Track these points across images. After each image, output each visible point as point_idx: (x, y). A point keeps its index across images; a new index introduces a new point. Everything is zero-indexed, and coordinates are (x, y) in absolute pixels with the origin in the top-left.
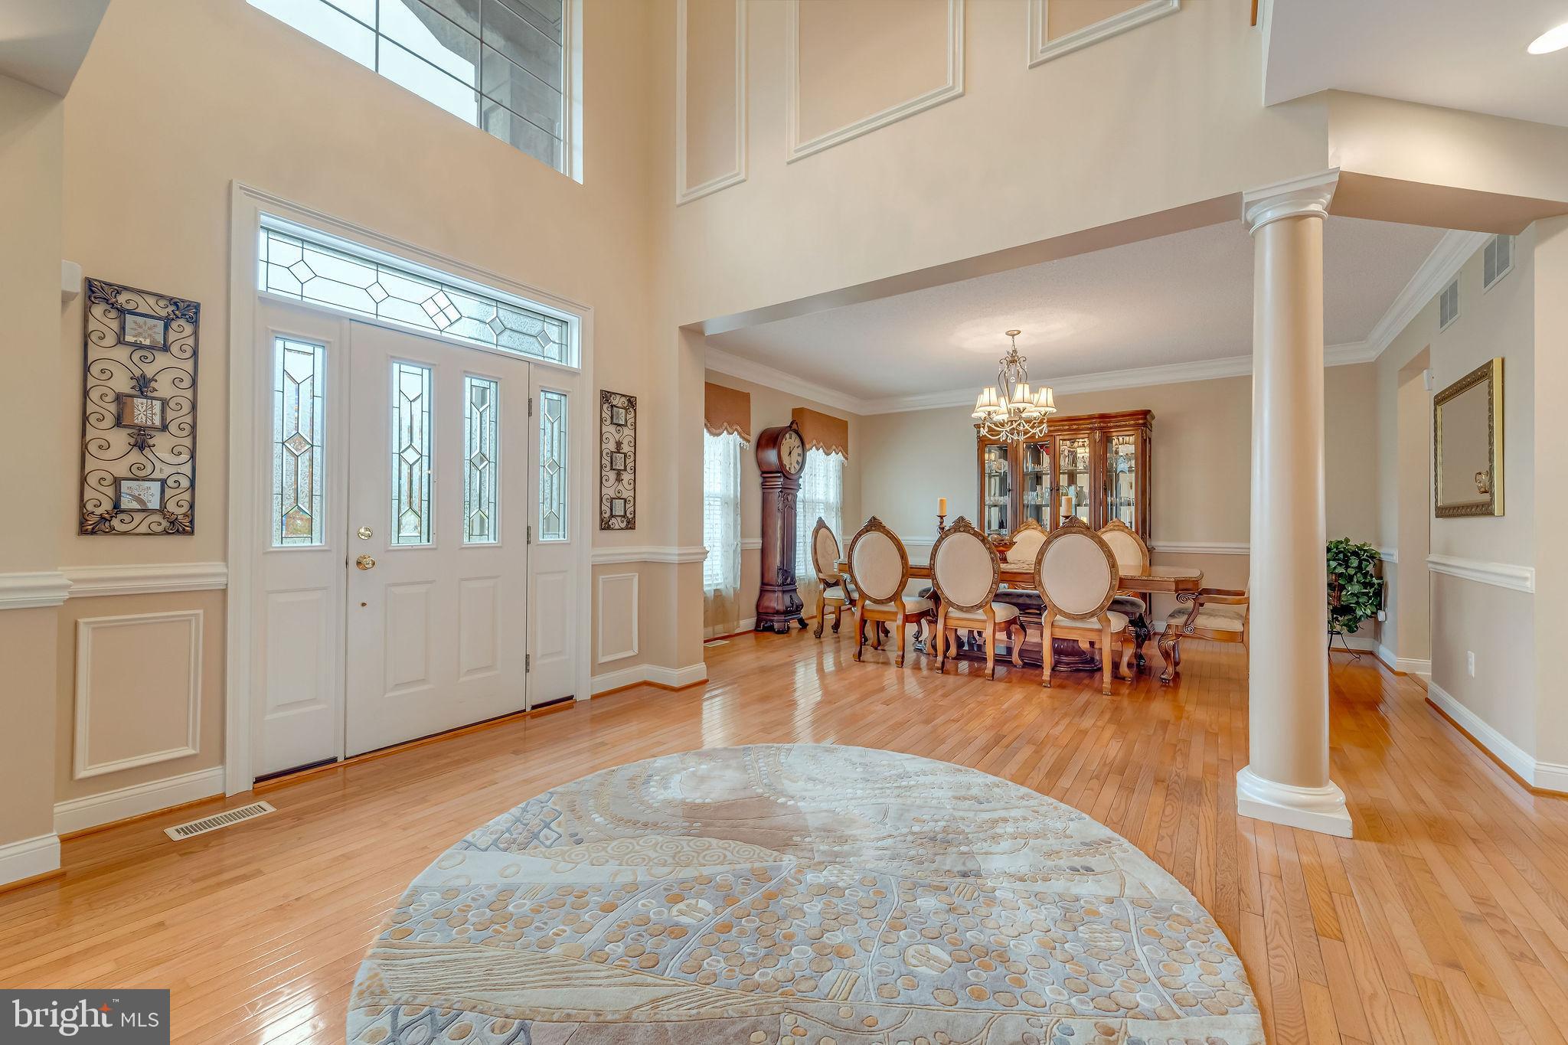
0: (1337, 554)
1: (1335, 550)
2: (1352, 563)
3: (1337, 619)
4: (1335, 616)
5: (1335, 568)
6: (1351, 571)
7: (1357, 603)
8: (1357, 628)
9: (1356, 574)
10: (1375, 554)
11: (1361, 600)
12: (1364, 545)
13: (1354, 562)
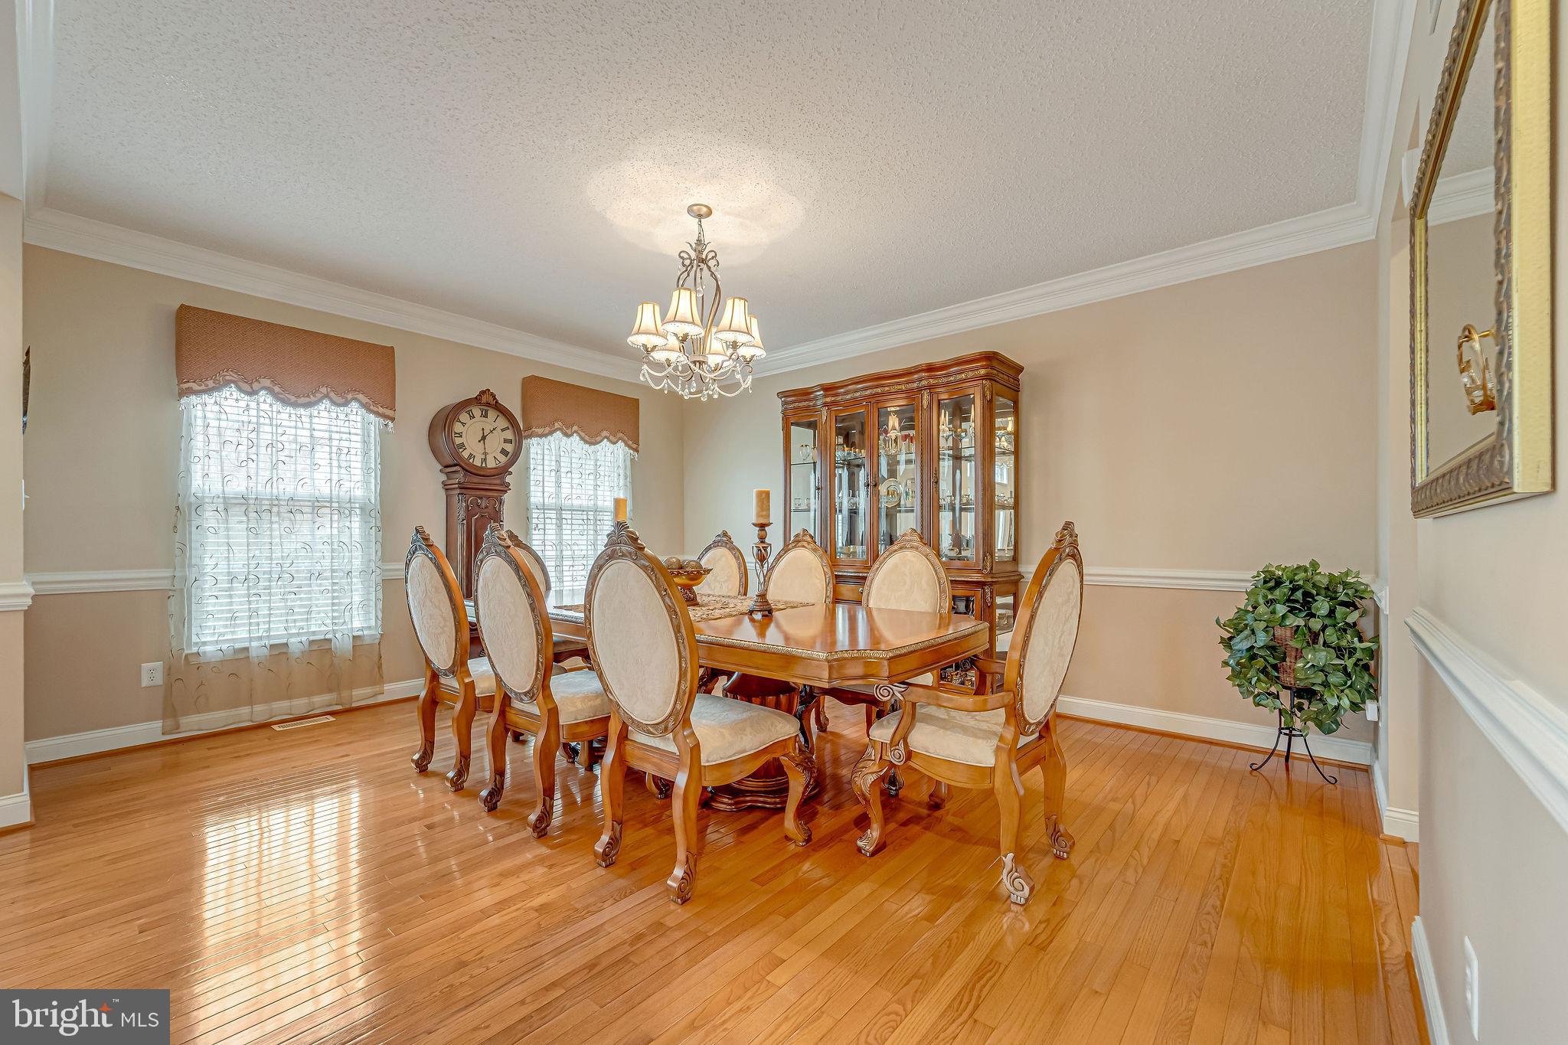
0: (1294, 590)
1: (1287, 583)
2: (1318, 609)
3: (1300, 708)
4: (1296, 701)
5: (1284, 617)
6: (1316, 624)
7: (1326, 684)
8: (1338, 725)
9: (1324, 628)
10: (1365, 591)
11: (1332, 679)
12: (1347, 574)
13: (1322, 606)
